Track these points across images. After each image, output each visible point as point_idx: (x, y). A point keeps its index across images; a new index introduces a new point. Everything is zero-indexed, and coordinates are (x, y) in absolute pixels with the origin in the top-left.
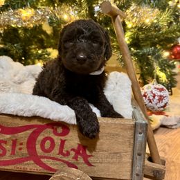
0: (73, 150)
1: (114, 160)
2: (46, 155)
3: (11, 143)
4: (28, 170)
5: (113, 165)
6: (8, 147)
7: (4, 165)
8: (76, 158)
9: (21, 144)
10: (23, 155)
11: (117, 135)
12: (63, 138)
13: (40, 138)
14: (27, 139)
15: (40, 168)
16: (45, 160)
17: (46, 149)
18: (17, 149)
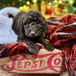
2: (56, 66)
3: (40, 62)
4: (47, 72)
7: (36, 71)
9: (45, 62)
13: (54, 59)
14: (47, 60)
15: (53, 71)
17: (56, 63)
18: (42, 64)
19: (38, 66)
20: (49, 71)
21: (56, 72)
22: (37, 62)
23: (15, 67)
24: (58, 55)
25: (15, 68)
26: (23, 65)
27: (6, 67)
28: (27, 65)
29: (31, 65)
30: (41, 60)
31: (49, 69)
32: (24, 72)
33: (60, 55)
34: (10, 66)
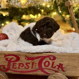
0: (57, 66)
1: (74, 69)
2: (46, 68)
3: (31, 63)
4: (38, 74)
5: (73, 71)
6: (30, 65)
7: (28, 72)
8: (58, 69)
9: (36, 64)
10: (36, 68)
11: (75, 60)
12: (53, 61)
13: (44, 61)
14: (38, 62)
16: (46, 70)
17: (46, 65)
18: (34, 66)
19: (30, 68)
20: (40, 73)
21: (46, 74)
22: (29, 63)
23: (10, 67)
24: (47, 58)
25: (10, 69)
26: (17, 66)
27: (3, 67)
28: (21, 66)
29: (24, 67)
30: (33, 62)
31: (40, 71)
32: (18, 73)
33: (49, 58)
34: (6, 67)
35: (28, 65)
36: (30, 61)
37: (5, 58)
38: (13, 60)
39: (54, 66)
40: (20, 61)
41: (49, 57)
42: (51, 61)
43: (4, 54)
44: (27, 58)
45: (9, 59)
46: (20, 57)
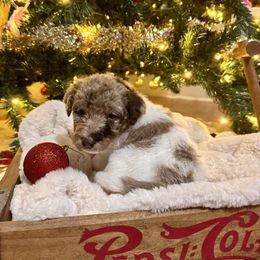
0: (258, 241)
6: (176, 256)
35: (169, 254)
36: (178, 241)
37: (83, 244)
38: (114, 247)
39: (248, 246)
40: (142, 245)
41: (238, 219)
42: (242, 229)
43: (80, 228)
44: (167, 233)
45: (98, 247)
46: (142, 231)
